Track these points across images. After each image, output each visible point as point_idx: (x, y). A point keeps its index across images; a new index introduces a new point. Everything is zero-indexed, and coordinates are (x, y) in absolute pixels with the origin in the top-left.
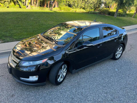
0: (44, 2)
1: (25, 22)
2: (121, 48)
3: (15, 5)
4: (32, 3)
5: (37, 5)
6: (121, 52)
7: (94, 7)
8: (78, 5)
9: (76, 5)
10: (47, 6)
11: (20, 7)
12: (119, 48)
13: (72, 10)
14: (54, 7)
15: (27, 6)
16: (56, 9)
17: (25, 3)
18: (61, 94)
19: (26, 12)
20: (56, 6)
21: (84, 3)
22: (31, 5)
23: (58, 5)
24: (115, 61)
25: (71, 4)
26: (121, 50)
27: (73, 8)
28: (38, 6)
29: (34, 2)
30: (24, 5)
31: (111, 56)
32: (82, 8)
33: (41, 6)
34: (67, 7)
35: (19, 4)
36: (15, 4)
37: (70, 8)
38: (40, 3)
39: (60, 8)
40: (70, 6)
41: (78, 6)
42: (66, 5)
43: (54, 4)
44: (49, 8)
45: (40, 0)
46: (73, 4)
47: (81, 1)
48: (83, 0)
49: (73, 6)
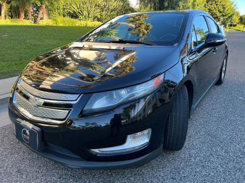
0: (18, 8)
5: (3, 15)
6: (225, 69)
8: (89, 14)
9: (85, 13)
10: (26, 17)
13: (78, 23)
21: (98, 10)
23: (49, 15)
25: (74, 12)
27: (80, 20)
28: (5, 16)
32: (96, 19)
34: (68, 18)
37: (74, 20)
38: (10, 11)
39: (55, 20)
40: (74, 16)
41: (90, 16)
42: (64, 16)
43: (41, 12)
44: (30, 21)
45: (9, 6)
46: (79, 12)
47: (93, 7)
48: (96, 5)
49: (80, 16)
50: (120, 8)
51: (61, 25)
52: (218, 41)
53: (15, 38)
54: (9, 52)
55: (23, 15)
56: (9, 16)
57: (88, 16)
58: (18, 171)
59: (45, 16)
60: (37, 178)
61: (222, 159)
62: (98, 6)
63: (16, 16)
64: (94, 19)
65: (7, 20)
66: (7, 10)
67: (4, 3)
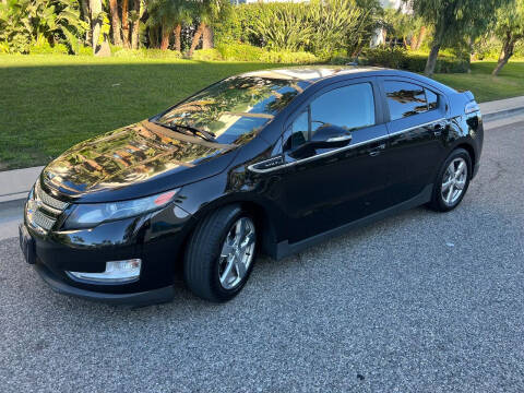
0: (160, 29)
2: (462, 165)
3: (52, 46)
4: (117, 34)
5: (134, 42)
6: (462, 182)
7: (349, 42)
8: (286, 38)
9: (280, 35)
10: (172, 45)
11: (71, 52)
12: (452, 165)
13: (264, 55)
14: (200, 47)
15: (98, 48)
16: (205, 54)
17: (88, 38)
18: (236, 331)
19: (92, 66)
20: (206, 43)
21: (307, 30)
22: (113, 43)
23: (212, 41)
24: (443, 216)
25: (261, 35)
26: (463, 173)
27: (269, 49)
28: (138, 44)
29: (121, 32)
30: (86, 45)
31: (426, 195)
32: (302, 48)
33: (147, 45)
34: (248, 46)
35: (66, 43)
36: (51, 41)
37: (257, 49)
38: (147, 36)
39: (221, 50)
40: (256, 41)
41: (289, 41)
42: (243, 41)
43: (198, 35)
44: (178, 52)
45: (145, 26)
46: (268, 35)
47: (298, 21)
48: (304, 20)
49: (270, 42)
50: (353, 24)
51: (231, 60)
55: (166, 42)
56: (144, 43)
57: (285, 43)
62: (309, 21)
64: (298, 47)
65: (140, 50)
66: (141, 32)
67: (137, 22)
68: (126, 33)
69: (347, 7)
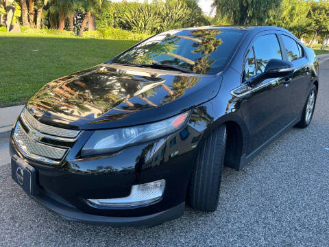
0: (57, 17)
1: (16, 58)
4: (25, 19)
5: (38, 23)
8: (145, 25)
9: (141, 23)
10: (67, 27)
13: (131, 36)
14: (86, 29)
15: (11, 27)
16: (90, 33)
17: (2, 20)
21: (158, 20)
22: (22, 24)
23: (95, 25)
25: (127, 22)
26: (312, 102)
27: (134, 32)
28: (41, 25)
29: (29, 17)
32: (154, 32)
33: (49, 27)
34: (119, 30)
37: (126, 32)
38: (48, 20)
39: (102, 32)
40: (126, 26)
41: (147, 27)
42: (115, 27)
43: (85, 21)
44: (72, 32)
45: (46, 13)
46: (133, 23)
47: (152, 15)
48: (155, 14)
49: (134, 27)
50: (187, 18)
51: (109, 38)
52: (282, 70)
53: (47, 54)
54: (37, 71)
55: (62, 25)
56: (46, 25)
57: (145, 28)
58: (12, 218)
59: (91, 27)
60: (31, 228)
61: (269, 229)
62: (159, 15)
63: (54, 25)
64: (152, 32)
65: (44, 30)
66: (44, 17)
67: (41, 10)
68: (32, 17)
69: (181, 7)
